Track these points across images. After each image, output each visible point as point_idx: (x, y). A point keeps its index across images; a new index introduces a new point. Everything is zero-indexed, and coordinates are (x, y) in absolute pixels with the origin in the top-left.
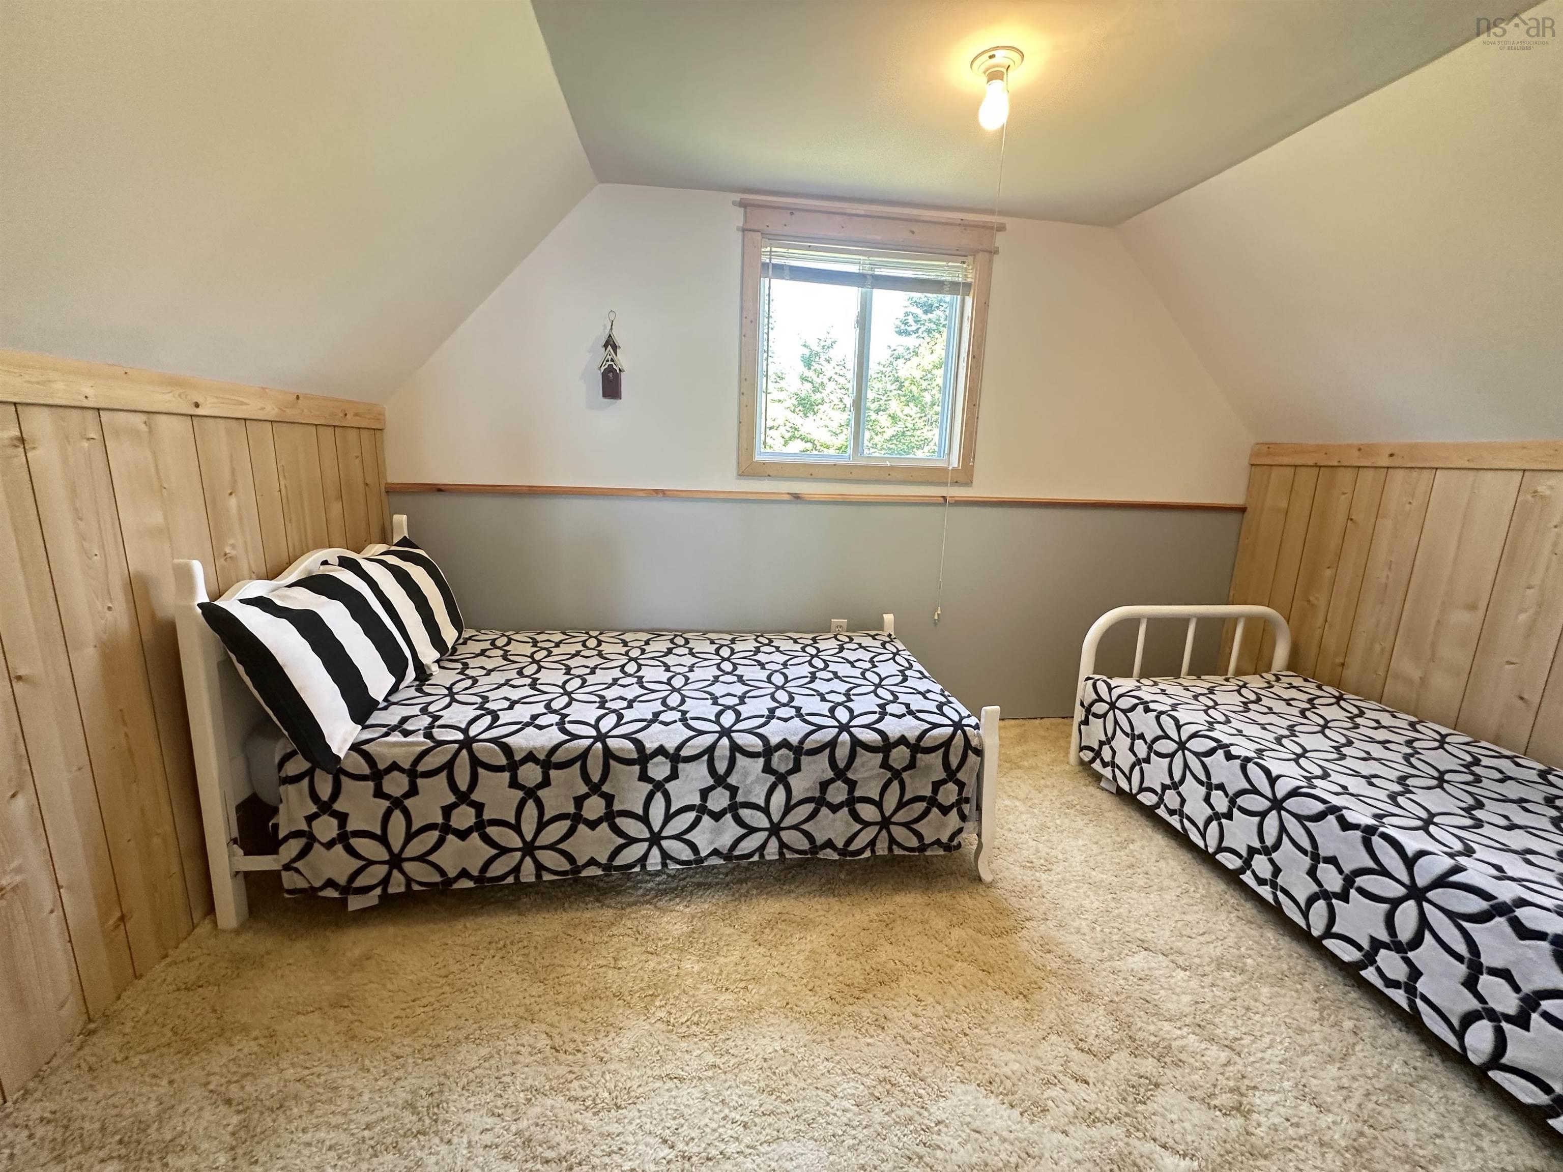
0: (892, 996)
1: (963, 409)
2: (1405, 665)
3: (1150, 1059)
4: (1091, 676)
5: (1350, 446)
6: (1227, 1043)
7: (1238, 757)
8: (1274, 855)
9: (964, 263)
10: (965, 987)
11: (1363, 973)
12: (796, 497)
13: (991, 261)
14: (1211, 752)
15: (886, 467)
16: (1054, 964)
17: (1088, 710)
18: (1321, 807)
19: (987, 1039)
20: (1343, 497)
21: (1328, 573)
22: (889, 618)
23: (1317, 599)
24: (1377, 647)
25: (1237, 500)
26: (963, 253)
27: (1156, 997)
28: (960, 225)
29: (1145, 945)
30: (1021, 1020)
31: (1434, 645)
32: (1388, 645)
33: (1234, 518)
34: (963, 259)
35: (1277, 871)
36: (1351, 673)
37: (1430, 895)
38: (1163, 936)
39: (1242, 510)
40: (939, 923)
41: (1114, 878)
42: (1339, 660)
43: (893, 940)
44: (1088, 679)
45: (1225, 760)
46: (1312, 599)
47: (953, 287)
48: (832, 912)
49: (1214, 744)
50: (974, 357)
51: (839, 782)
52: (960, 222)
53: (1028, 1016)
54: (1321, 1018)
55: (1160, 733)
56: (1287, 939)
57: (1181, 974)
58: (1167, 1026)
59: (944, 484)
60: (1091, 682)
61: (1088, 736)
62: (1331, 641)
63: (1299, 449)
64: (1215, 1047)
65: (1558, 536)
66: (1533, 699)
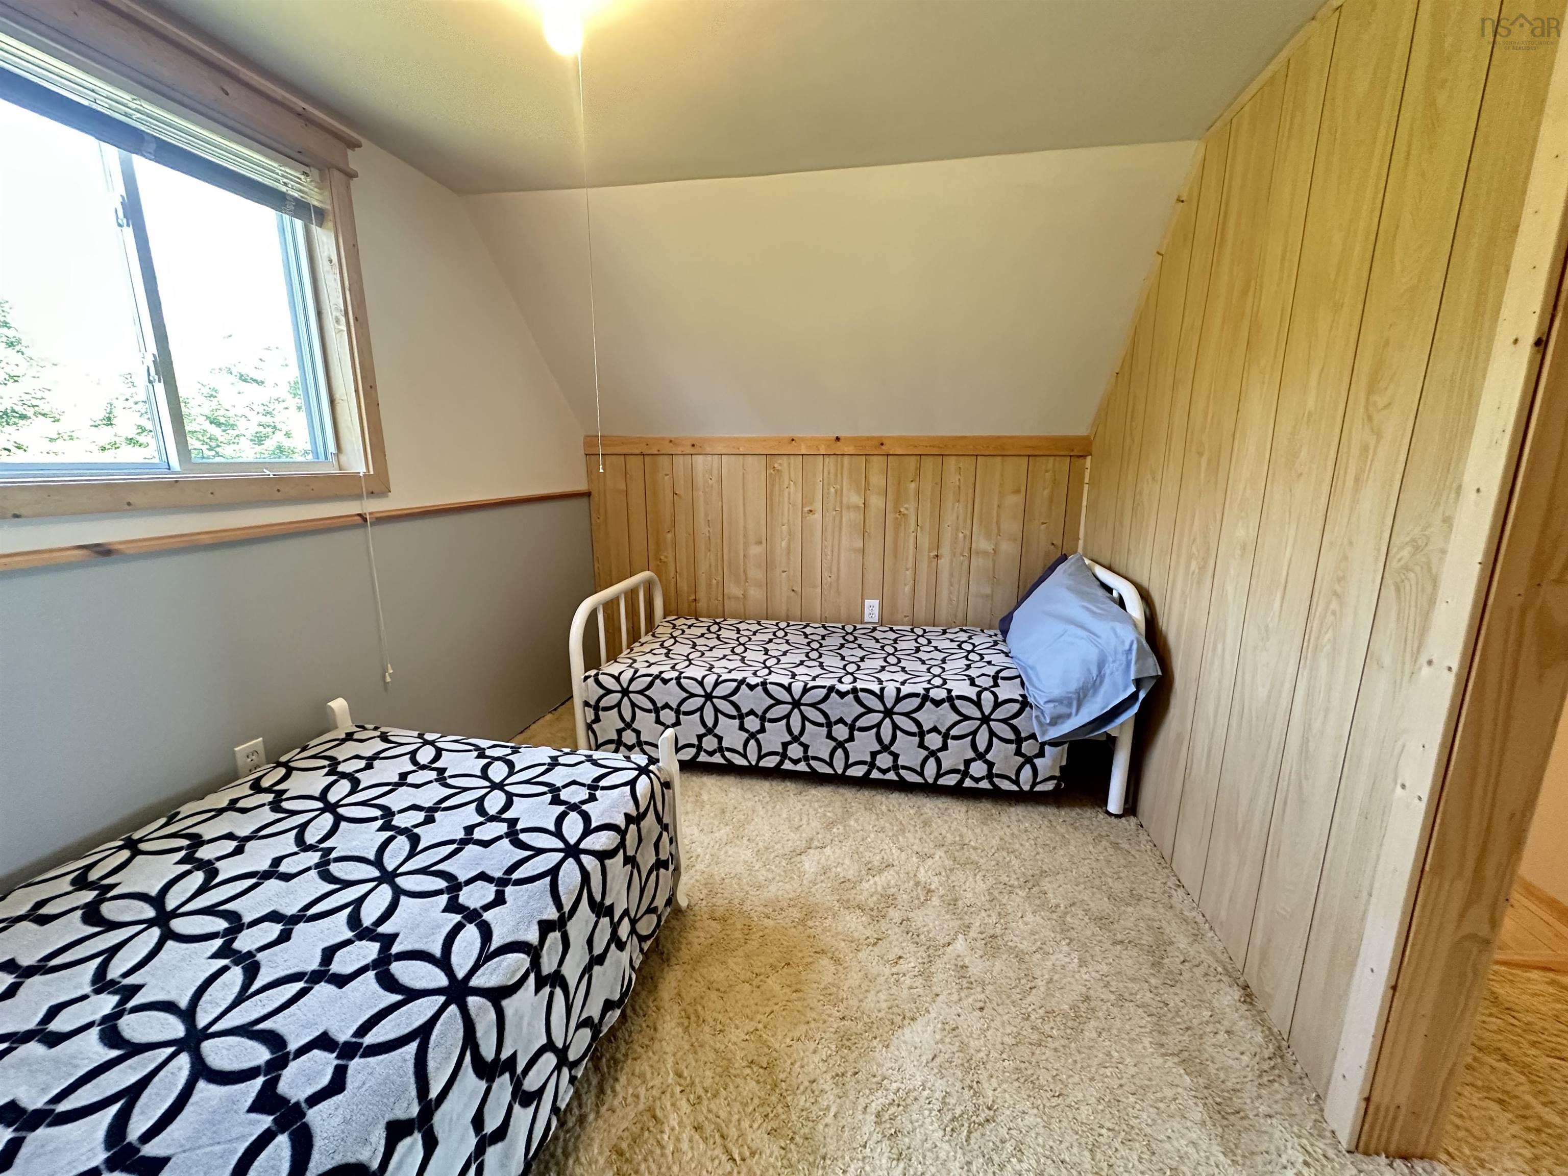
1: (357, 391)
2: (733, 590)
3: (890, 909)
5: (663, 439)
6: (884, 865)
7: (757, 685)
8: (802, 739)
9: (305, 173)
10: (796, 991)
12: (103, 552)
14: (736, 690)
16: (795, 914)
17: (596, 708)
18: (825, 691)
19: (854, 1002)
20: (667, 478)
21: (669, 536)
22: (339, 705)
23: (666, 557)
24: (714, 582)
25: (582, 487)
26: (306, 160)
27: (841, 875)
29: (798, 852)
30: (840, 968)
31: (745, 571)
32: (720, 579)
33: (583, 502)
34: (307, 170)
35: (806, 747)
36: (702, 605)
37: (896, 710)
38: (795, 840)
39: (588, 494)
41: (728, 828)
42: (693, 597)
44: (586, 678)
45: (749, 692)
46: (662, 558)
49: (735, 684)
50: (356, 319)
51: (602, 919)
53: (837, 961)
54: (877, 814)
55: (685, 695)
56: (819, 788)
57: (828, 851)
58: (865, 885)
59: (359, 497)
60: (591, 681)
62: (684, 586)
63: (624, 441)
64: (886, 873)
65: (789, 494)
66: (797, 589)
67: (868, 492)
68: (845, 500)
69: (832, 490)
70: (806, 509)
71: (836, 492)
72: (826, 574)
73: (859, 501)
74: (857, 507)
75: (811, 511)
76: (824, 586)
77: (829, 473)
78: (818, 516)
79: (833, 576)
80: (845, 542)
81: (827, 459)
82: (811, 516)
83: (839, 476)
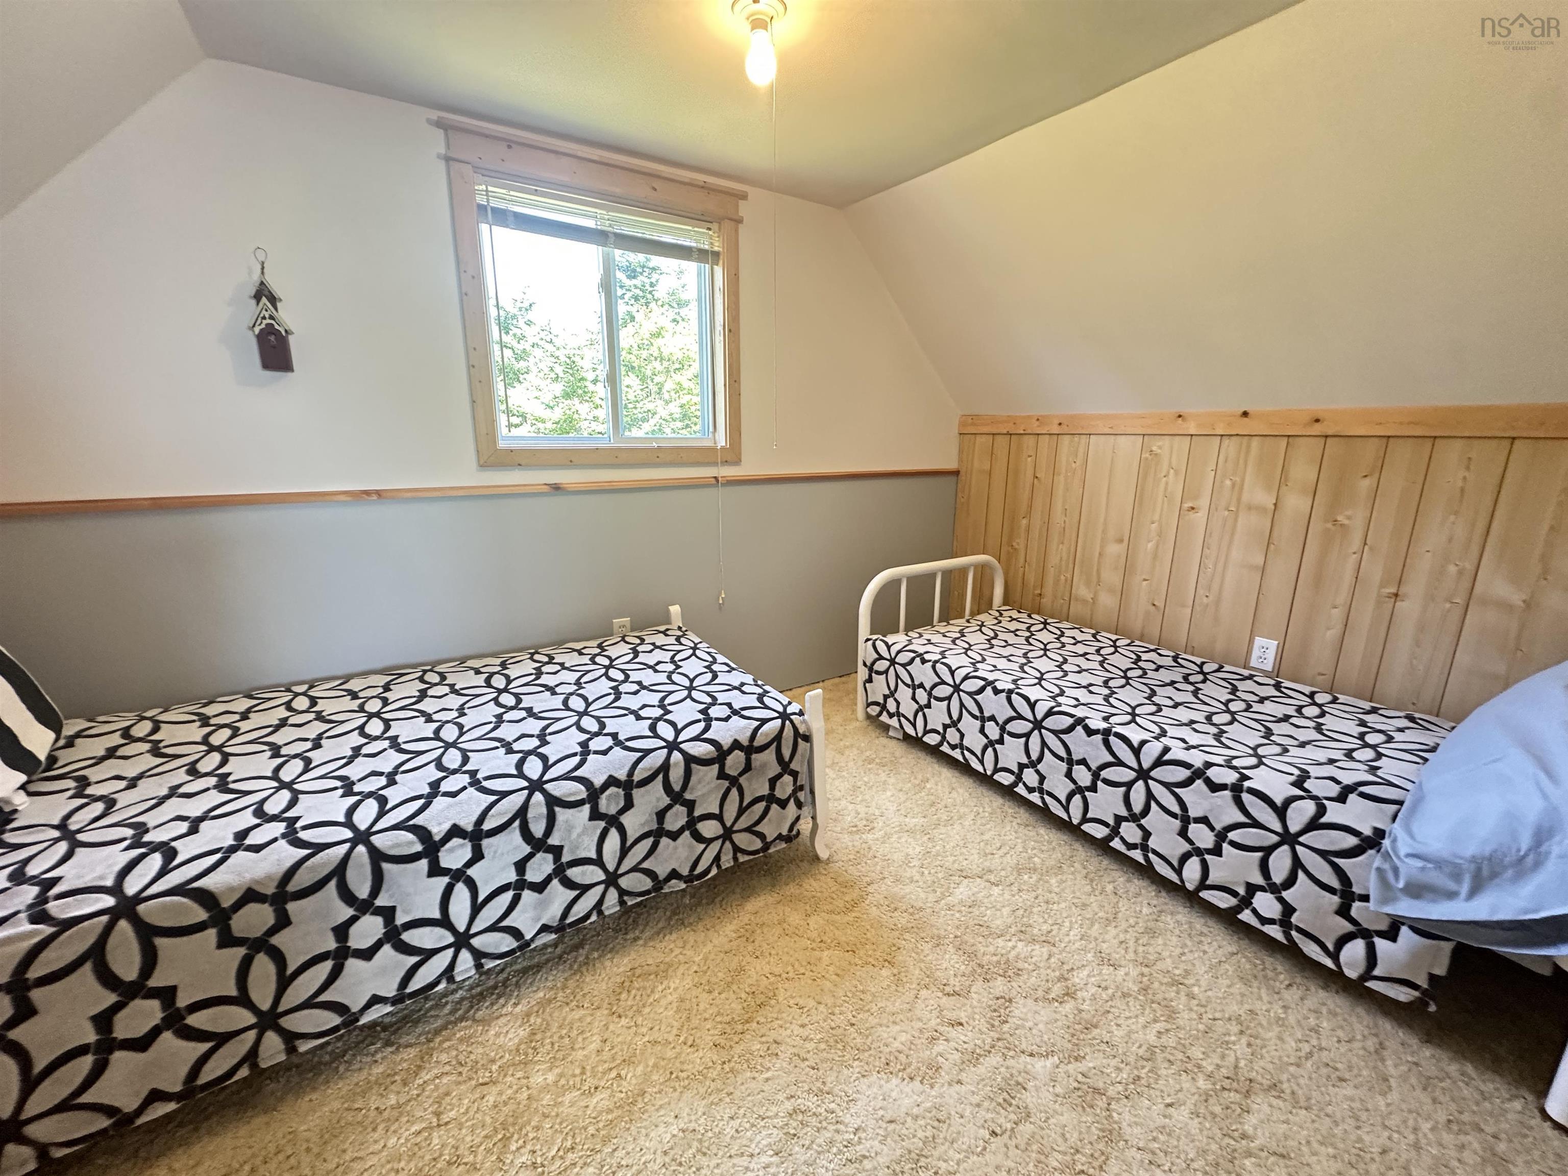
0: (775, 1016)
1: (725, 385)
2: (1082, 591)
3: (1000, 978)
4: (870, 637)
5: (1029, 417)
6: (1044, 938)
7: (1003, 691)
8: (1039, 767)
9: (709, 229)
10: (838, 975)
11: (1111, 844)
12: (557, 488)
13: (737, 231)
14: (981, 690)
15: (652, 449)
16: (903, 920)
17: (871, 669)
18: (1070, 721)
19: (873, 1021)
20: (1029, 459)
21: (1024, 522)
22: (675, 610)
23: (1018, 544)
24: (1062, 578)
25: (952, 465)
26: (709, 219)
27: (986, 919)
28: (703, 187)
29: (964, 874)
30: (894, 987)
31: (1098, 571)
32: (1069, 576)
33: (953, 479)
34: (709, 225)
35: (1042, 778)
36: (1046, 601)
37: (1152, 774)
38: (974, 862)
39: (956, 473)
40: (795, 918)
41: (923, 819)
42: (1038, 592)
43: (758, 953)
44: (868, 640)
45: (993, 696)
46: (1014, 544)
47: (702, 255)
48: (688, 946)
49: (983, 683)
50: (730, 331)
51: (677, 806)
52: (702, 184)
53: (898, 981)
54: (1094, 890)
55: (938, 680)
56: (1054, 831)
57: (996, 890)
58: (1000, 942)
59: (715, 464)
60: (870, 643)
61: (874, 692)
62: (1031, 578)
63: (994, 420)
64: (1037, 947)
65: (1167, 483)
66: (1161, 604)
67: (1284, 488)
68: (1246, 497)
69: (1228, 483)
70: (1187, 505)
71: (1233, 485)
72: (1201, 591)
73: (1268, 501)
74: (1261, 509)
75: (1193, 508)
76: (1197, 607)
77: (1226, 461)
78: (1200, 517)
79: (1211, 598)
80: (1236, 554)
81: (1226, 441)
82: (1192, 515)
83: (1241, 461)
